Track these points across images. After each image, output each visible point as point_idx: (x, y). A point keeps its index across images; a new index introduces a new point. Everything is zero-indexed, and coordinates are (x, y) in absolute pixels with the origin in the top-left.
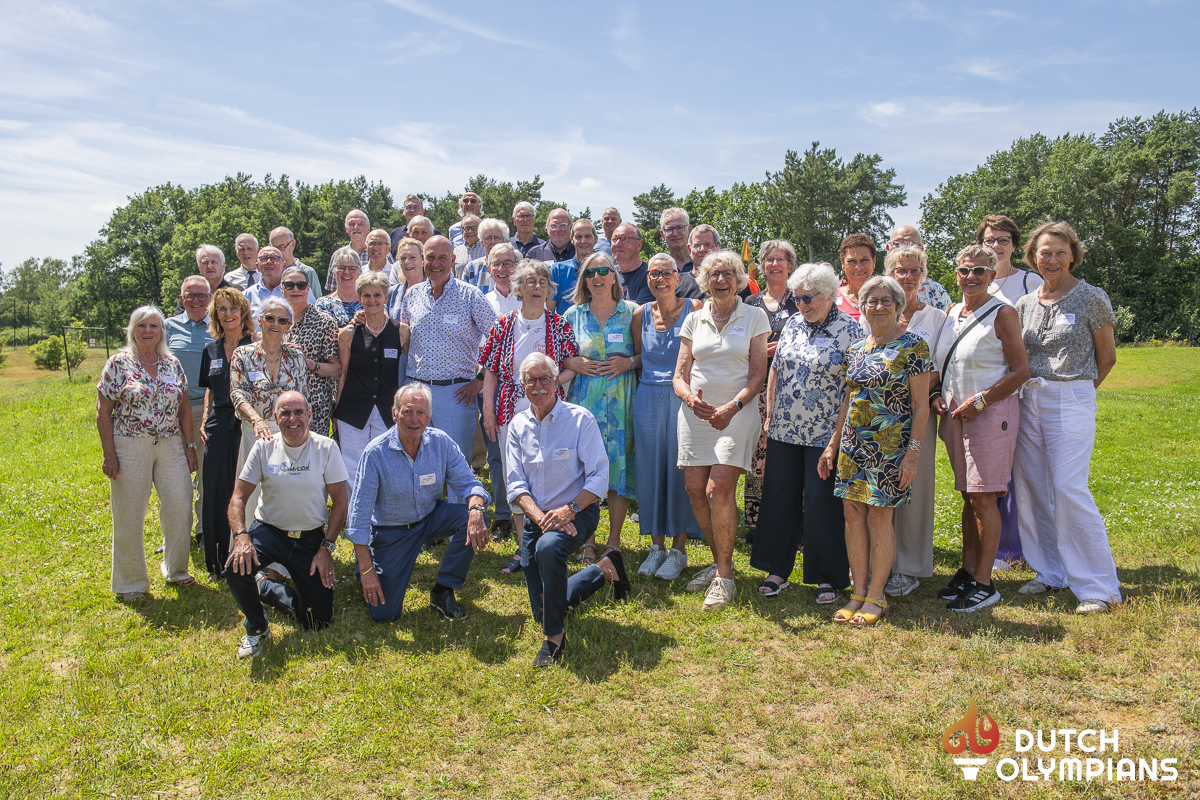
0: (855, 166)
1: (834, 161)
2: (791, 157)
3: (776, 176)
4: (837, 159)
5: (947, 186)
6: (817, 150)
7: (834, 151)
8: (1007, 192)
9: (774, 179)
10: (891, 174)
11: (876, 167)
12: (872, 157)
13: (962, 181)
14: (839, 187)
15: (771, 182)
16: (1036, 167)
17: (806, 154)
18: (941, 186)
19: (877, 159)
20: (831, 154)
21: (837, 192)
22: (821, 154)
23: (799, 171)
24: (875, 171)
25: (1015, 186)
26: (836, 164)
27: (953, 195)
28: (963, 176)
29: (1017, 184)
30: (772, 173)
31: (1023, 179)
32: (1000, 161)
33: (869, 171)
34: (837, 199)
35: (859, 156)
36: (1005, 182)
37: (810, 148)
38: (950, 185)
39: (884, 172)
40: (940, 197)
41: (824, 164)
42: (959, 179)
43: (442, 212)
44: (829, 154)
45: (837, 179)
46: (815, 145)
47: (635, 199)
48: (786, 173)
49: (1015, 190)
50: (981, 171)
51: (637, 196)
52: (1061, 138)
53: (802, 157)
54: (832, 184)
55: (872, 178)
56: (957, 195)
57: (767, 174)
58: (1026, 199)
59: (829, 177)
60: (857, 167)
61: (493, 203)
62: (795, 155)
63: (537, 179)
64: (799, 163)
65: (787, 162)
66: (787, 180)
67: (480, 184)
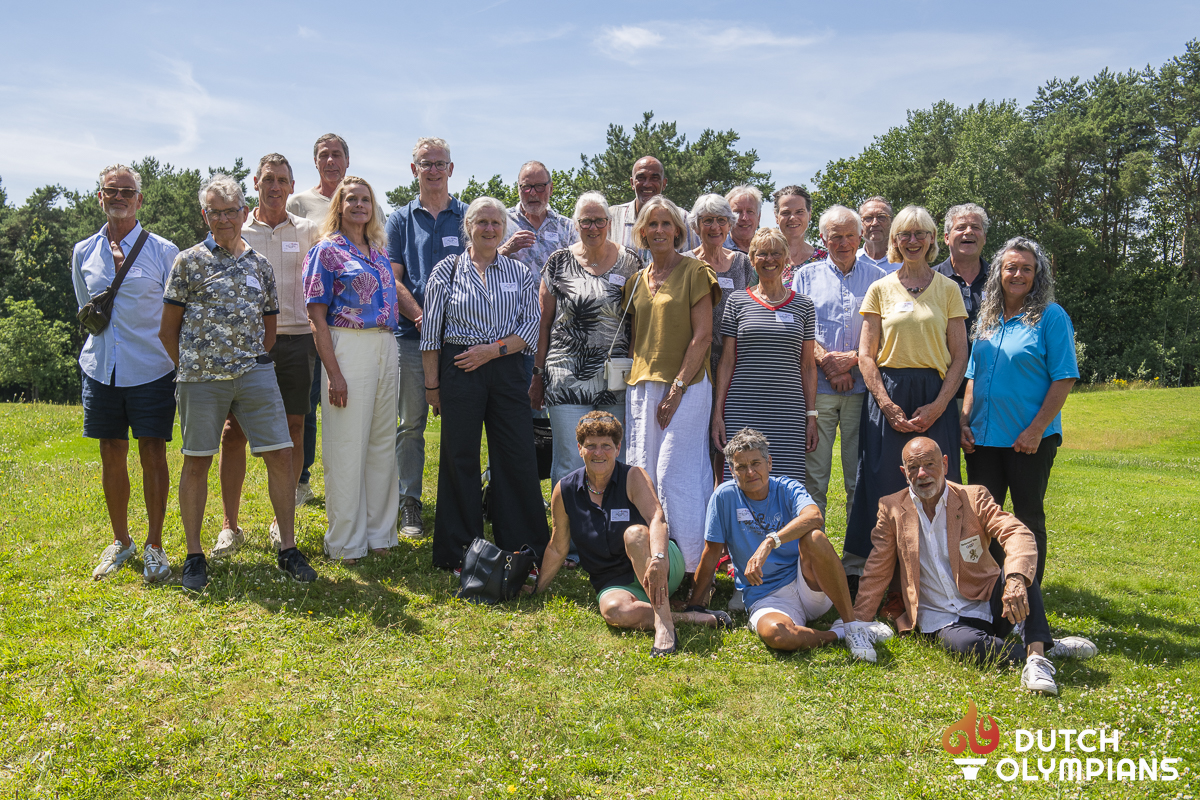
0: (702, 147)
1: (674, 140)
2: (615, 134)
3: (595, 160)
4: (678, 136)
5: (826, 174)
6: (651, 125)
7: (674, 125)
8: (910, 182)
9: (593, 165)
10: (752, 158)
11: (731, 149)
12: (725, 134)
13: (845, 167)
14: (685, 175)
15: (589, 169)
16: (948, 146)
17: (636, 129)
18: (818, 174)
19: (733, 136)
20: (670, 130)
21: (681, 183)
22: (657, 129)
23: (626, 153)
24: (730, 154)
25: (920, 174)
26: (678, 143)
27: (835, 188)
28: (847, 160)
29: (923, 171)
30: (590, 157)
31: (930, 163)
32: (894, 141)
33: (723, 154)
34: (682, 192)
35: (707, 134)
36: (905, 168)
37: (640, 121)
38: (831, 173)
39: (742, 155)
40: (817, 190)
41: (663, 144)
42: (842, 165)
43: (91, 212)
44: (668, 129)
45: (680, 164)
46: (648, 117)
47: (388, 194)
48: (608, 158)
49: (921, 179)
50: (870, 154)
51: (392, 190)
52: (976, 107)
53: (630, 134)
54: (673, 171)
55: (727, 163)
56: (840, 186)
57: (583, 158)
58: (935, 193)
59: (670, 162)
60: (705, 148)
61: (172, 199)
62: (621, 130)
63: (239, 164)
64: (627, 143)
65: (610, 141)
66: (611, 166)
67: (148, 172)
